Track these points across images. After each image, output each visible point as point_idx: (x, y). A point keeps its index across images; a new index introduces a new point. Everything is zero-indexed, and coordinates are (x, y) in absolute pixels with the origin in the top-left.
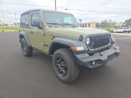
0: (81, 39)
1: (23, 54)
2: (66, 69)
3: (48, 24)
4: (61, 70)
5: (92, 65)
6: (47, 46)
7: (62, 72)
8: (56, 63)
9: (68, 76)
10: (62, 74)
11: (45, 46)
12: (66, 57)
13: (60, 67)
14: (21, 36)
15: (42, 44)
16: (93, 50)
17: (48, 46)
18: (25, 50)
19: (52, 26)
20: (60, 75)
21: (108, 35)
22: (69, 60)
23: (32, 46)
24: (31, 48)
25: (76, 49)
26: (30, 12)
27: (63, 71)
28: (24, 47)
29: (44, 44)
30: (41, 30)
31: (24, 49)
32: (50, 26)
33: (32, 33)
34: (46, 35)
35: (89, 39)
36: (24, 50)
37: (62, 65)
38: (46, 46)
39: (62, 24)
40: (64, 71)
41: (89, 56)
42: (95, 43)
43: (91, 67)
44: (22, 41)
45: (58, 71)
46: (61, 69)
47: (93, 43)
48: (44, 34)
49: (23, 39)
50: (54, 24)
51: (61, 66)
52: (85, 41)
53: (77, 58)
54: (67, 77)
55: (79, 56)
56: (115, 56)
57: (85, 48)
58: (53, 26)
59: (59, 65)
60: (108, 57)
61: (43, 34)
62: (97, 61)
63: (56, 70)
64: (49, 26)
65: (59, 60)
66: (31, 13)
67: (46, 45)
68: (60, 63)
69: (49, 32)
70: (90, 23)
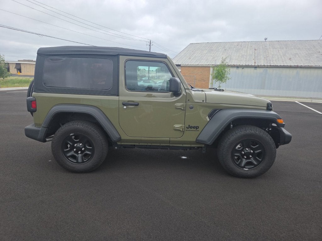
2: (259, 155)
4: (243, 161)
6: (193, 129)
8: (233, 152)
11: (186, 129)
15: (178, 126)
17: (197, 128)
20: (244, 169)
27: (252, 160)
28: (74, 148)
30: (174, 99)
34: (191, 108)
36: (73, 157)
37: (249, 151)
38: (190, 129)
40: (255, 159)
51: (247, 153)
59: (240, 155)
67: (191, 127)
68: (241, 151)
69: (203, 101)
70: (20, 64)
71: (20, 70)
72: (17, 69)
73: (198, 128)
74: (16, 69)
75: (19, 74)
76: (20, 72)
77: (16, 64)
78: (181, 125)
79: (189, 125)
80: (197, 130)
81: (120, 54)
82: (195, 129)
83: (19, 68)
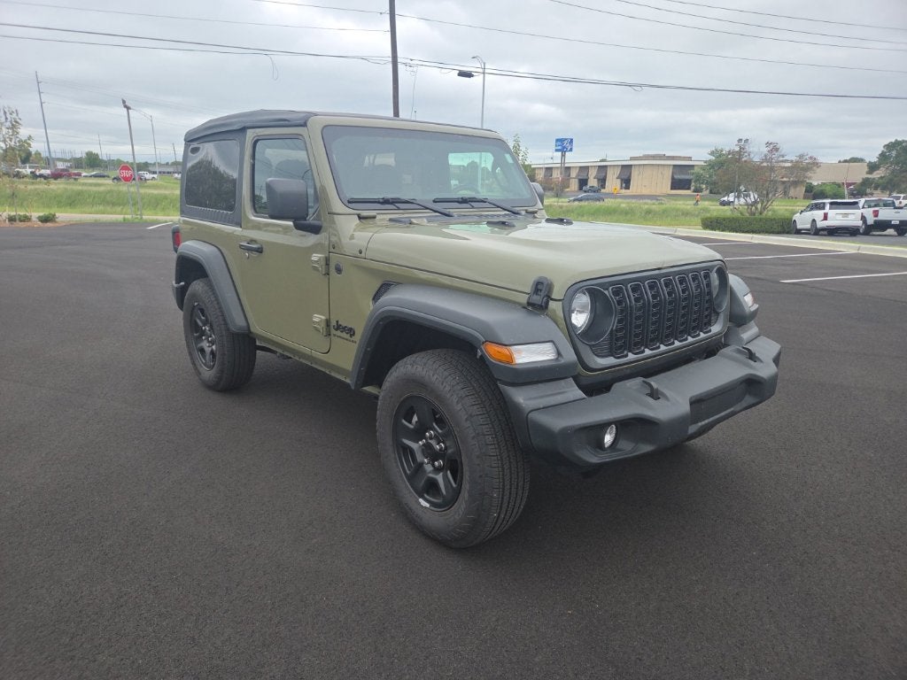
0: (537, 299)
1: (199, 373)
2: (454, 467)
3: (349, 202)
4: (425, 471)
5: (599, 444)
6: (344, 335)
7: (431, 488)
8: (398, 431)
9: (463, 506)
10: (434, 496)
11: (333, 331)
12: (455, 399)
13: (420, 457)
14: (189, 269)
15: (318, 318)
16: (611, 361)
17: (351, 332)
18: (212, 352)
19: (374, 217)
20: (421, 500)
21: (707, 276)
22: (471, 416)
23: (257, 329)
24: (245, 343)
25: (511, 358)
26: (243, 130)
27: (439, 478)
28: (203, 333)
29: (328, 323)
30: (311, 239)
31: (205, 345)
32: (365, 213)
33: (260, 251)
34: (339, 270)
35: (583, 299)
36: (202, 350)
37: (433, 442)
38: (338, 333)
39: (434, 201)
40: (445, 477)
41: (580, 394)
42: (619, 322)
43: (594, 459)
44: (194, 296)
45: (411, 479)
46: (429, 468)
47: (612, 323)
48: (327, 264)
49: (197, 286)
50: (386, 202)
51: (427, 449)
52: (560, 314)
53: (517, 408)
54: (458, 513)
55: (523, 398)
56: (749, 400)
57: (559, 354)
58: (383, 217)
59: (414, 446)
60: (695, 402)
61: (323, 263)
62: (627, 426)
63: (398, 471)
64: (360, 218)
65: (415, 419)
66: (250, 134)
67: (338, 327)
68: (418, 434)
69: (361, 252)
70: (631, 166)
71: (626, 183)
72: (622, 180)
73: (354, 334)
74: (619, 181)
75: (624, 192)
76: (627, 187)
77: (623, 166)
78: (323, 317)
79: (337, 322)
80: (353, 338)
81: (247, 125)
82: (348, 336)
83: (626, 177)
